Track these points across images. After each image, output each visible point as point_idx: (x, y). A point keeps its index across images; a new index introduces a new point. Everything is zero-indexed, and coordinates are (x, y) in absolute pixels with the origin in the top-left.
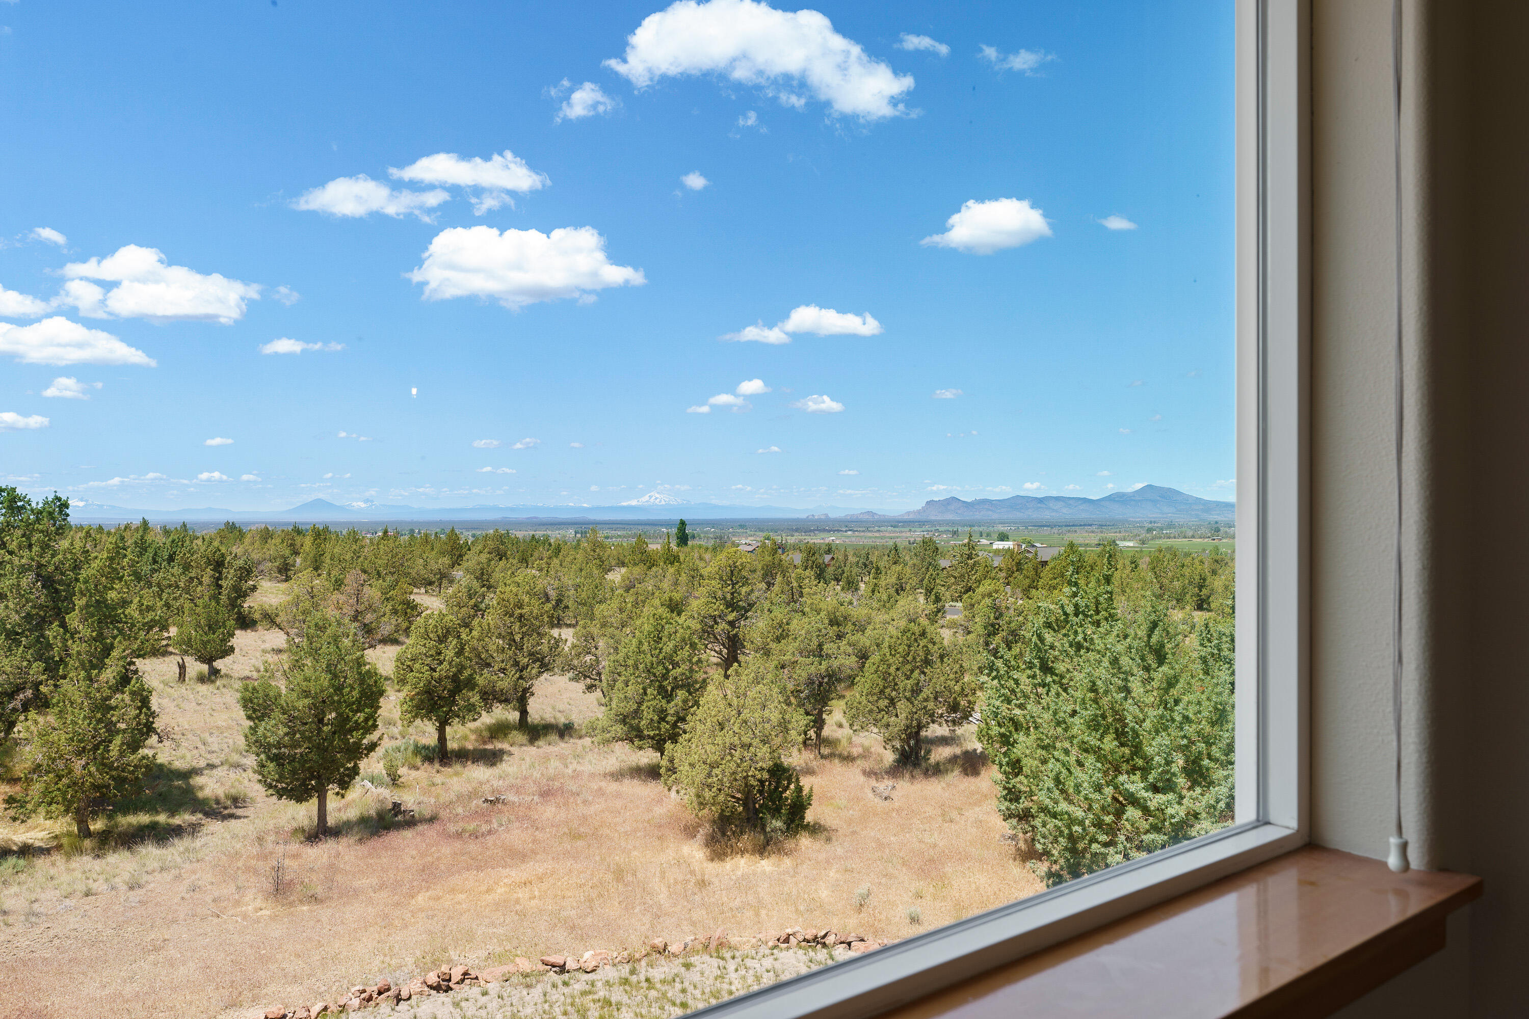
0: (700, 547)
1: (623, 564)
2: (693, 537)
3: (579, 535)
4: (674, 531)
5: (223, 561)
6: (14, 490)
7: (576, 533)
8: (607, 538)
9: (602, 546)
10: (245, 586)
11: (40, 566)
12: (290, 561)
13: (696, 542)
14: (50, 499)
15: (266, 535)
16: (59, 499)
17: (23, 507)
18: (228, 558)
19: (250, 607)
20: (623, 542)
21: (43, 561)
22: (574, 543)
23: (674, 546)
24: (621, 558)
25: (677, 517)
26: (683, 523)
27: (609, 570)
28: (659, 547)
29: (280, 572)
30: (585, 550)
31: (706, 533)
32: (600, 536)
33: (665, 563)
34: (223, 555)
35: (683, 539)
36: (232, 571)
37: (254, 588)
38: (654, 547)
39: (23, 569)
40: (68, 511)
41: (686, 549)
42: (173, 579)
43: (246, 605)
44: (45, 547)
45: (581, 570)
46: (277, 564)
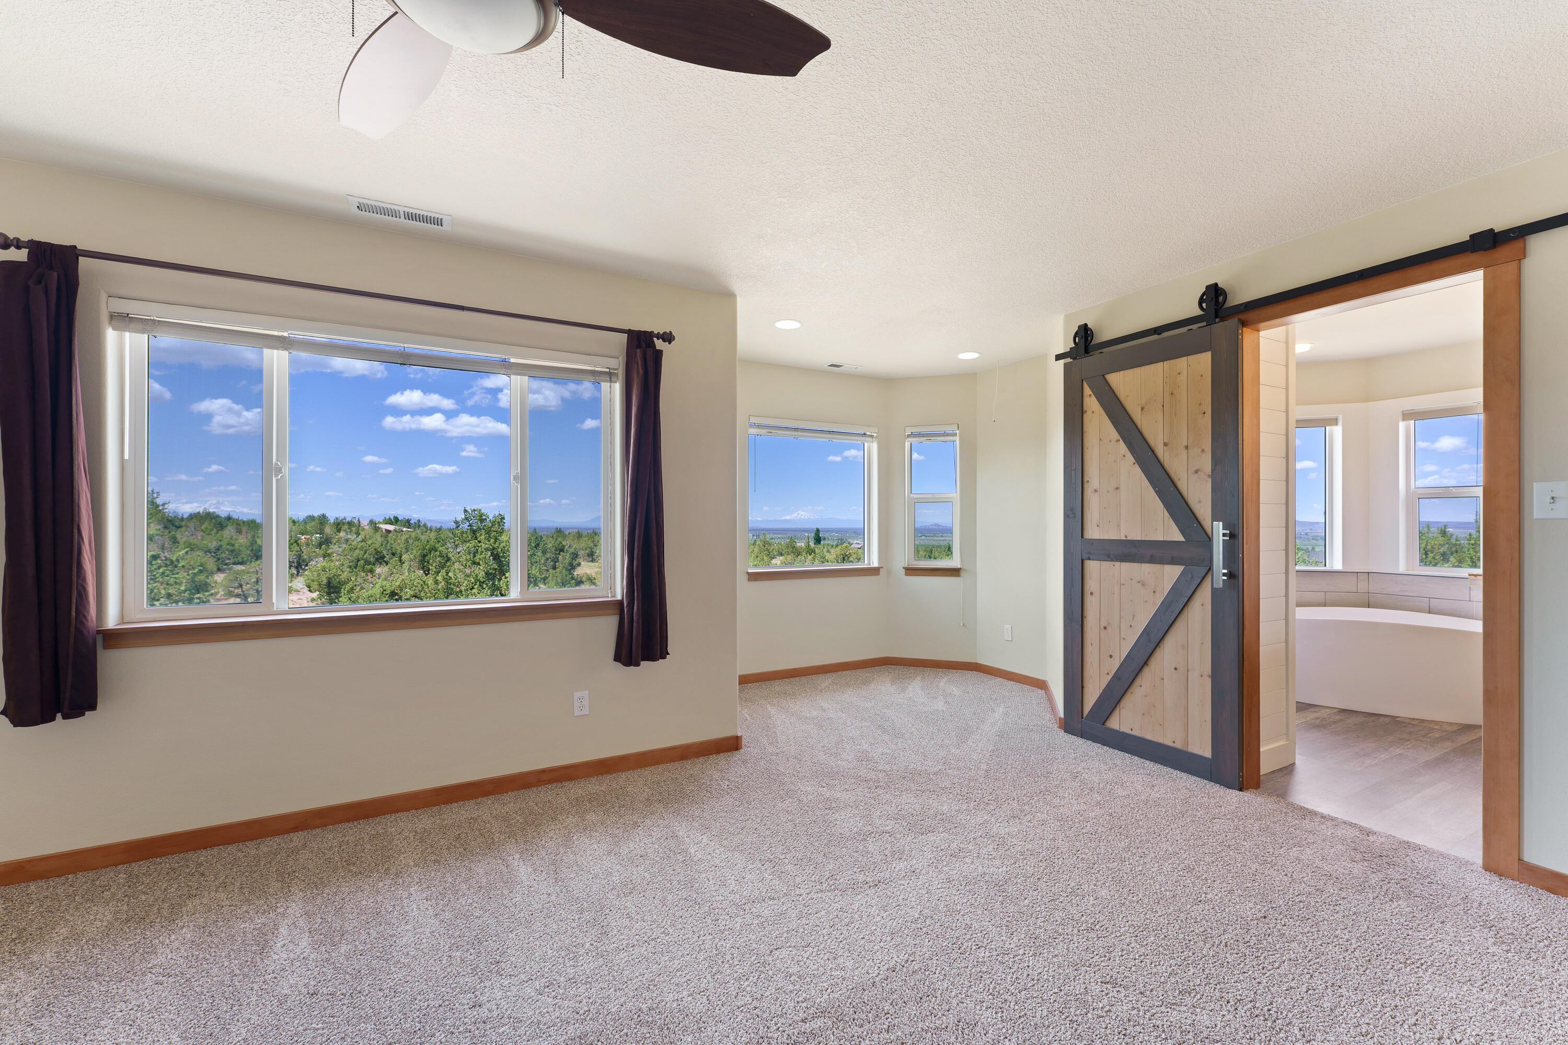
0: (828, 545)
1: (782, 555)
2: (824, 539)
3: (755, 537)
4: (813, 535)
5: (563, 549)
6: (480, 510)
7: (753, 536)
8: (772, 539)
9: (770, 544)
10: (575, 563)
11: (494, 548)
12: (594, 550)
13: (826, 542)
14: (497, 515)
15: (579, 535)
16: (501, 515)
17: (485, 519)
18: (566, 547)
19: (577, 575)
20: (780, 542)
21: (495, 546)
22: (752, 542)
23: (812, 545)
24: (781, 551)
25: (815, 526)
26: (818, 530)
27: (773, 558)
28: (803, 545)
29: (588, 556)
30: (759, 545)
31: (833, 536)
32: (768, 537)
33: (806, 554)
34: (563, 546)
35: (818, 540)
36: (568, 555)
37: (579, 564)
38: (801, 544)
39: (487, 550)
40: (504, 521)
41: (819, 546)
42: (538, 558)
43: (575, 573)
44: (496, 539)
45: (757, 557)
46: (587, 552)
